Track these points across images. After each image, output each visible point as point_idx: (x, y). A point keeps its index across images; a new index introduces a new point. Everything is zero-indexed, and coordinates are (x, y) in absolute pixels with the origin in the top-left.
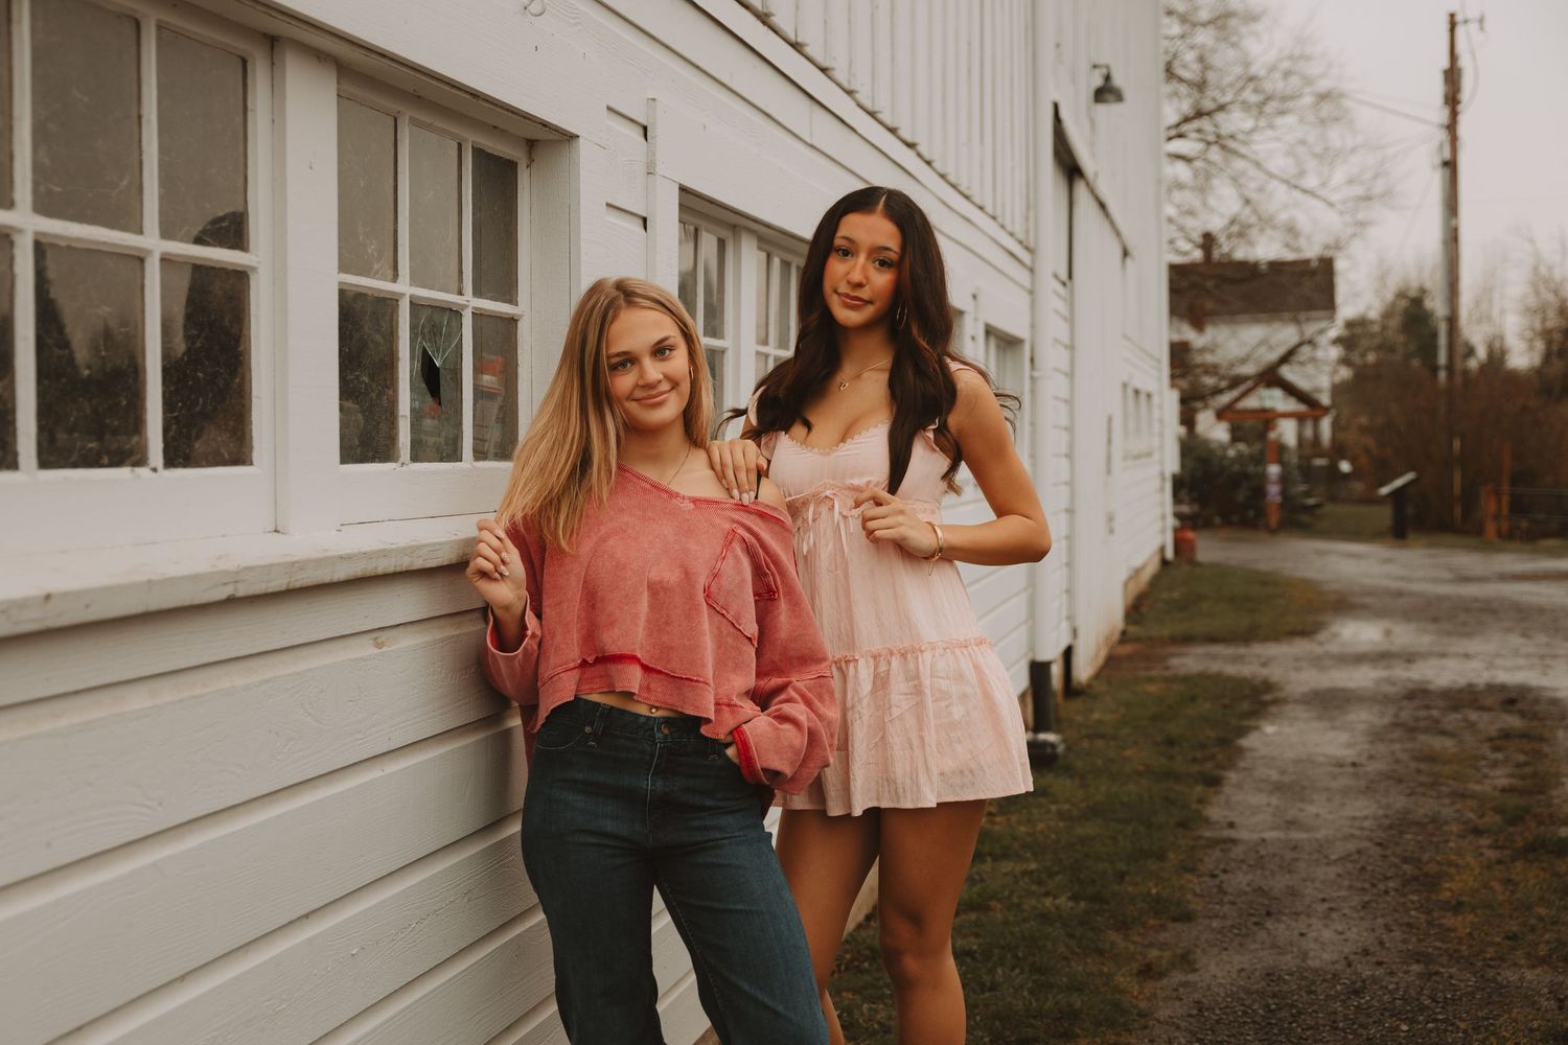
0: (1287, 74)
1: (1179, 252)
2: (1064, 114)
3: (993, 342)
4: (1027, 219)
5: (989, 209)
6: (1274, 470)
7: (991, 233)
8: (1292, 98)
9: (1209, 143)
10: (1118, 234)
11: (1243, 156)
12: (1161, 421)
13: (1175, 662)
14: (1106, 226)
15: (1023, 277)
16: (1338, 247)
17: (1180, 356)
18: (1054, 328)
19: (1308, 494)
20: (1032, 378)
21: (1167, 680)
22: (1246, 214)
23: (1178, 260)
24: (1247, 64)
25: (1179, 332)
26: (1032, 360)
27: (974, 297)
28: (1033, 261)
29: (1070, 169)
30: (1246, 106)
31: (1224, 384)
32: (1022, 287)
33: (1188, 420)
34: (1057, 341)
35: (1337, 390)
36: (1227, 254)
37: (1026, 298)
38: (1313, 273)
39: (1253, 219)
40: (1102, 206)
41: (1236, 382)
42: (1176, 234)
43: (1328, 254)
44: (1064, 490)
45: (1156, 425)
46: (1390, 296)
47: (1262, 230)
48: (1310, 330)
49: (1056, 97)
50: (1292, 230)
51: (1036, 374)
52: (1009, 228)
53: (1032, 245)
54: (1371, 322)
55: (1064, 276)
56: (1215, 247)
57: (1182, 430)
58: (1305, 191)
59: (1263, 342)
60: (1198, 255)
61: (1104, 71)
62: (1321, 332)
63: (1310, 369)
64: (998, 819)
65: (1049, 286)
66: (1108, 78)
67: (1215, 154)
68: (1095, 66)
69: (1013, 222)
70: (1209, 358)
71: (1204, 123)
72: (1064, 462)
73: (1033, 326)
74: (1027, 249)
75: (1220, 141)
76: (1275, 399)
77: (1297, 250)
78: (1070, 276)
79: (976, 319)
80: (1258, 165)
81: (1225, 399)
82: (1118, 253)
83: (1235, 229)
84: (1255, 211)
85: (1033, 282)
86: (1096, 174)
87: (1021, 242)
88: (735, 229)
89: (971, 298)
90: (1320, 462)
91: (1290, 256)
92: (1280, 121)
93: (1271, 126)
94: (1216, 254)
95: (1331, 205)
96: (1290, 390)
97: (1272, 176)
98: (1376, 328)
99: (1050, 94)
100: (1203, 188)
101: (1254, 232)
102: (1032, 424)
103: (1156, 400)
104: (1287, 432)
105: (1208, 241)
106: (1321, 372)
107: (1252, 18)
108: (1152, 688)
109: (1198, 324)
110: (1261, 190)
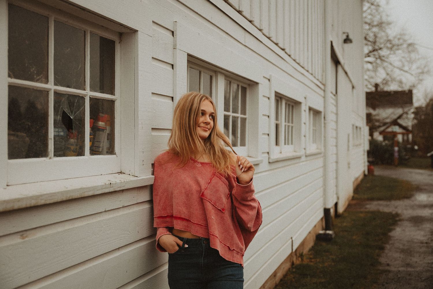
0: (399, 39)
1: (368, 88)
2: (334, 44)
3: (312, 112)
4: (322, 75)
5: (310, 71)
6: (396, 149)
7: (311, 79)
8: (401, 45)
9: (377, 58)
10: (351, 81)
11: (387, 62)
12: (364, 135)
13: (368, 206)
14: (347, 78)
15: (322, 93)
16: (414, 86)
17: (369, 117)
18: (331, 108)
19: (406, 155)
20: (325, 123)
21: (366, 212)
22: (388, 78)
23: (368, 91)
24: (388, 37)
25: (369, 110)
26: (324, 118)
27: (305, 98)
28: (325, 88)
29: (336, 61)
30: (387, 48)
31: (381, 124)
32: (321, 96)
33: (371, 135)
34: (332, 112)
35: (413, 126)
36: (382, 89)
37: (323, 99)
38: (407, 94)
39: (389, 79)
40: (346, 73)
41: (385, 124)
42: (367, 83)
43: (411, 88)
44: (335, 156)
45: (362, 137)
46: (428, 100)
47: (392, 82)
48: (406, 110)
49: (332, 40)
50: (401, 82)
51: (326, 122)
52: (317, 77)
53: (324, 83)
54: (423, 107)
55: (334, 92)
56: (378, 87)
57: (370, 138)
58: (404, 71)
59: (393, 113)
60: (373, 89)
61: (347, 34)
62: (409, 110)
63: (406, 120)
64: (313, 260)
65: (330, 96)
66: (348, 36)
67: (379, 61)
68: (344, 33)
69: (318, 76)
70: (377, 118)
71: (375, 53)
72: (335, 148)
73: (325, 107)
74: (323, 84)
75: (380, 57)
76: (396, 129)
77: (402, 87)
78: (336, 93)
79: (306, 105)
80: (391, 64)
81: (382, 129)
82: (351, 88)
83: (385, 82)
84: (390, 77)
85: (325, 94)
86: (344, 63)
87: (321, 82)
88: (216, 72)
89: (304, 98)
90: (409, 146)
91: (400, 89)
92: (397, 52)
93: (395, 53)
94: (379, 89)
95: (412, 75)
96: (401, 126)
97: (394, 67)
98: (424, 109)
99: (330, 38)
100: (375, 70)
101: (390, 83)
102: (325, 137)
103: (362, 129)
104: (400, 138)
105: (376, 86)
106: (409, 121)
107: (389, 24)
108: (362, 215)
109: (374, 108)
110: (392, 71)
